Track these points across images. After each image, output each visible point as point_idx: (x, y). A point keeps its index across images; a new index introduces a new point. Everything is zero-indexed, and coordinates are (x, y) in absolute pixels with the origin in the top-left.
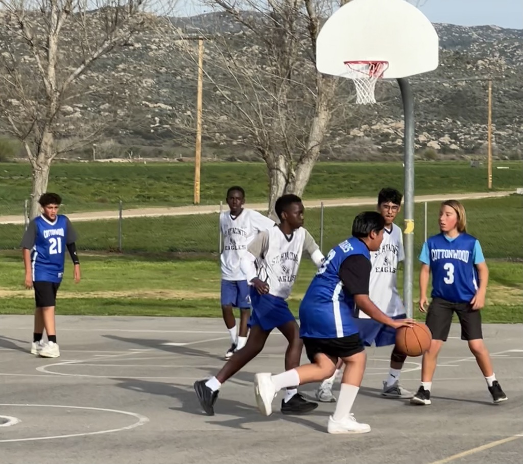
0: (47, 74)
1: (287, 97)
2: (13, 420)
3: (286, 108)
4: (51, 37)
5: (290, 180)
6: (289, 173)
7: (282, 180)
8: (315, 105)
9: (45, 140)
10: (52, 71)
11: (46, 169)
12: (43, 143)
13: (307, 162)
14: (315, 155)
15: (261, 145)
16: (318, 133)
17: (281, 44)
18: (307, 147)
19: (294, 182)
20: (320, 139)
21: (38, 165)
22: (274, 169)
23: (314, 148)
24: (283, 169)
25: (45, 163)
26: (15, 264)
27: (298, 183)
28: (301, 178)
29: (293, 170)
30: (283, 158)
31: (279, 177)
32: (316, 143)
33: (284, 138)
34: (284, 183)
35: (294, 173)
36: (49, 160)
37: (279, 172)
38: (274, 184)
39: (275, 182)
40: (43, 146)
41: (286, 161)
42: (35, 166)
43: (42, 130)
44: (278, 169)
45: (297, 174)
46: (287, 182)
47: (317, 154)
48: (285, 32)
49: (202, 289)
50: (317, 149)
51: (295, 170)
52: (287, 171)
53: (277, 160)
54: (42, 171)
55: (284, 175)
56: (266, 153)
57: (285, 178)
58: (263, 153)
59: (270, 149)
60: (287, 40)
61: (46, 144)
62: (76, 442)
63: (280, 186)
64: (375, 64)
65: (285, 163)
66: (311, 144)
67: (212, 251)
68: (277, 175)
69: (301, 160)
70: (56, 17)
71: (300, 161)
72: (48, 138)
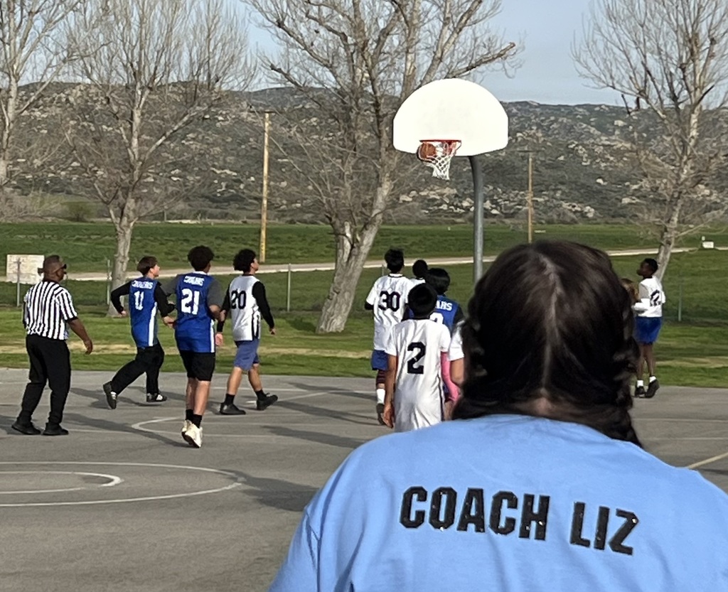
0: (131, 145)
1: (353, 168)
2: (117, 480)
3: (352, 178)
4: (135, 111)
5: (355, 245)
6: (354, 236)
7: (348, 244)
8: (378, 176)
9: (128, 204)
10: (135, 142)
11: (128, 232)
12: (126, 208)
13: (371, 229)
14: (378, 222)
15: (329, 212)
16: (381, 201)
17: (348, 120)
18: (371, 214)
19: (359, 247)
20: (382, 207)
21: (122, 229)
22: (340, 234)
23: (377, 216)
24: (349, 235)
25: (128, 226)
26: (98, 319)
27: (362, 248)
28: (365, 243)
29: (357, 235)
30: (349, 224)
31: (345, 242)
32: (379, 211)
33: (350, 206)
34: (349, 248)
35: (359, 238)
36: (132, 224)
37: (344, 238)
38: (340, 249)
39: (341, 246)
40: (126, 211)
41: (351, 227)
42: (118, 229)
43: (126, 196)
44: (345, 235)
45: (362, 240)
46: (352, 247)
47: (380, 220)
48: (351, 108)
49: (273, 345)
50: (380, 217)
51: (359, 236)
52: (352, 236)
53: (343, 226)
54: (125, 233)
55: (349, 240)
56: (333, 219)
57: (351, 243)
58: (330, 219)
59: (337, 216)
60: (353, 115)
61: (129, 209)
62: (179, 503)
63: (346, 250)
64: (450, 142)
65: (351, 229)
66: (375, 212)
67: (281, 309)
68: (343, 240)
69: (365, 226)
70: (139, 92)
71: (365, 228)
72: (131, 203)
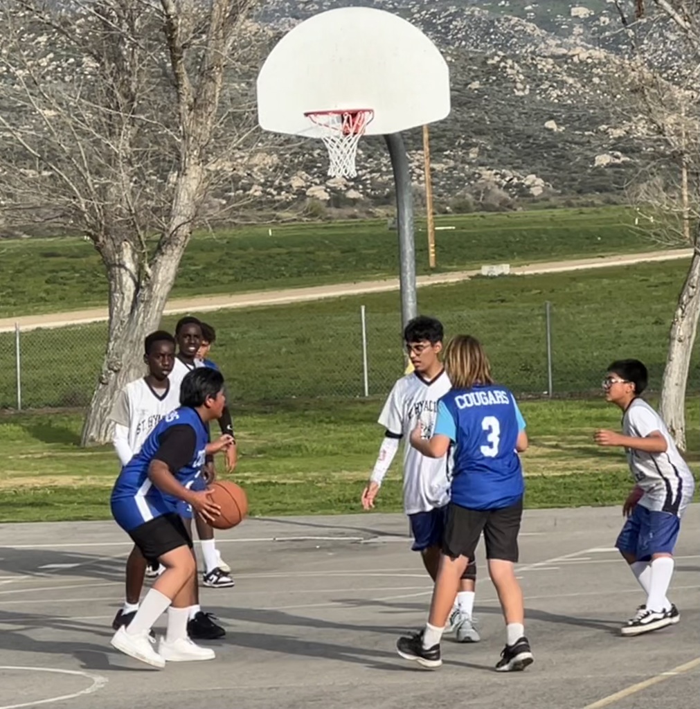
1: (131, 145)
3: (131, 163)
5: (143, 283)
6: (140, 267)
7: (129, 283)
8: (179, 157)
13: (169, 252)
14: (182, 239)
15: (93, 227)
16: (186, 201)
18: (170, 226)
19: (150, 287)
20: (189, 212)
22: (115, 265)
23: (181, 228)
24: (130, 266)
27: (156, 287)
28: (160, 277)
29: (146, 265)
30: (129, 246)
31: (124, 279)
32: (183, 219)
33: (131, 215)
34: (133, 289)
35: (149, 270)
37: (123, 271)
38: (115, 291)
39: (118, 286)
41: (134, 252)
44: (122, 266)
45: (155, 273)
46: (138, 286)
47: (186, 237)
49: (10, 472)
50: (185, 230)
51: (150, 266)
52: (136, 267)
53: (119, 250)
55: (131, 276)
56: (101, 239)
57: (134, 280)
58: (95, 239)
59: (107, 233)
63: (126, 293)
65: (133, 255)
66: (177, 221)
68: (121, 275)
69: (159, 248)
71: (160, 250)
